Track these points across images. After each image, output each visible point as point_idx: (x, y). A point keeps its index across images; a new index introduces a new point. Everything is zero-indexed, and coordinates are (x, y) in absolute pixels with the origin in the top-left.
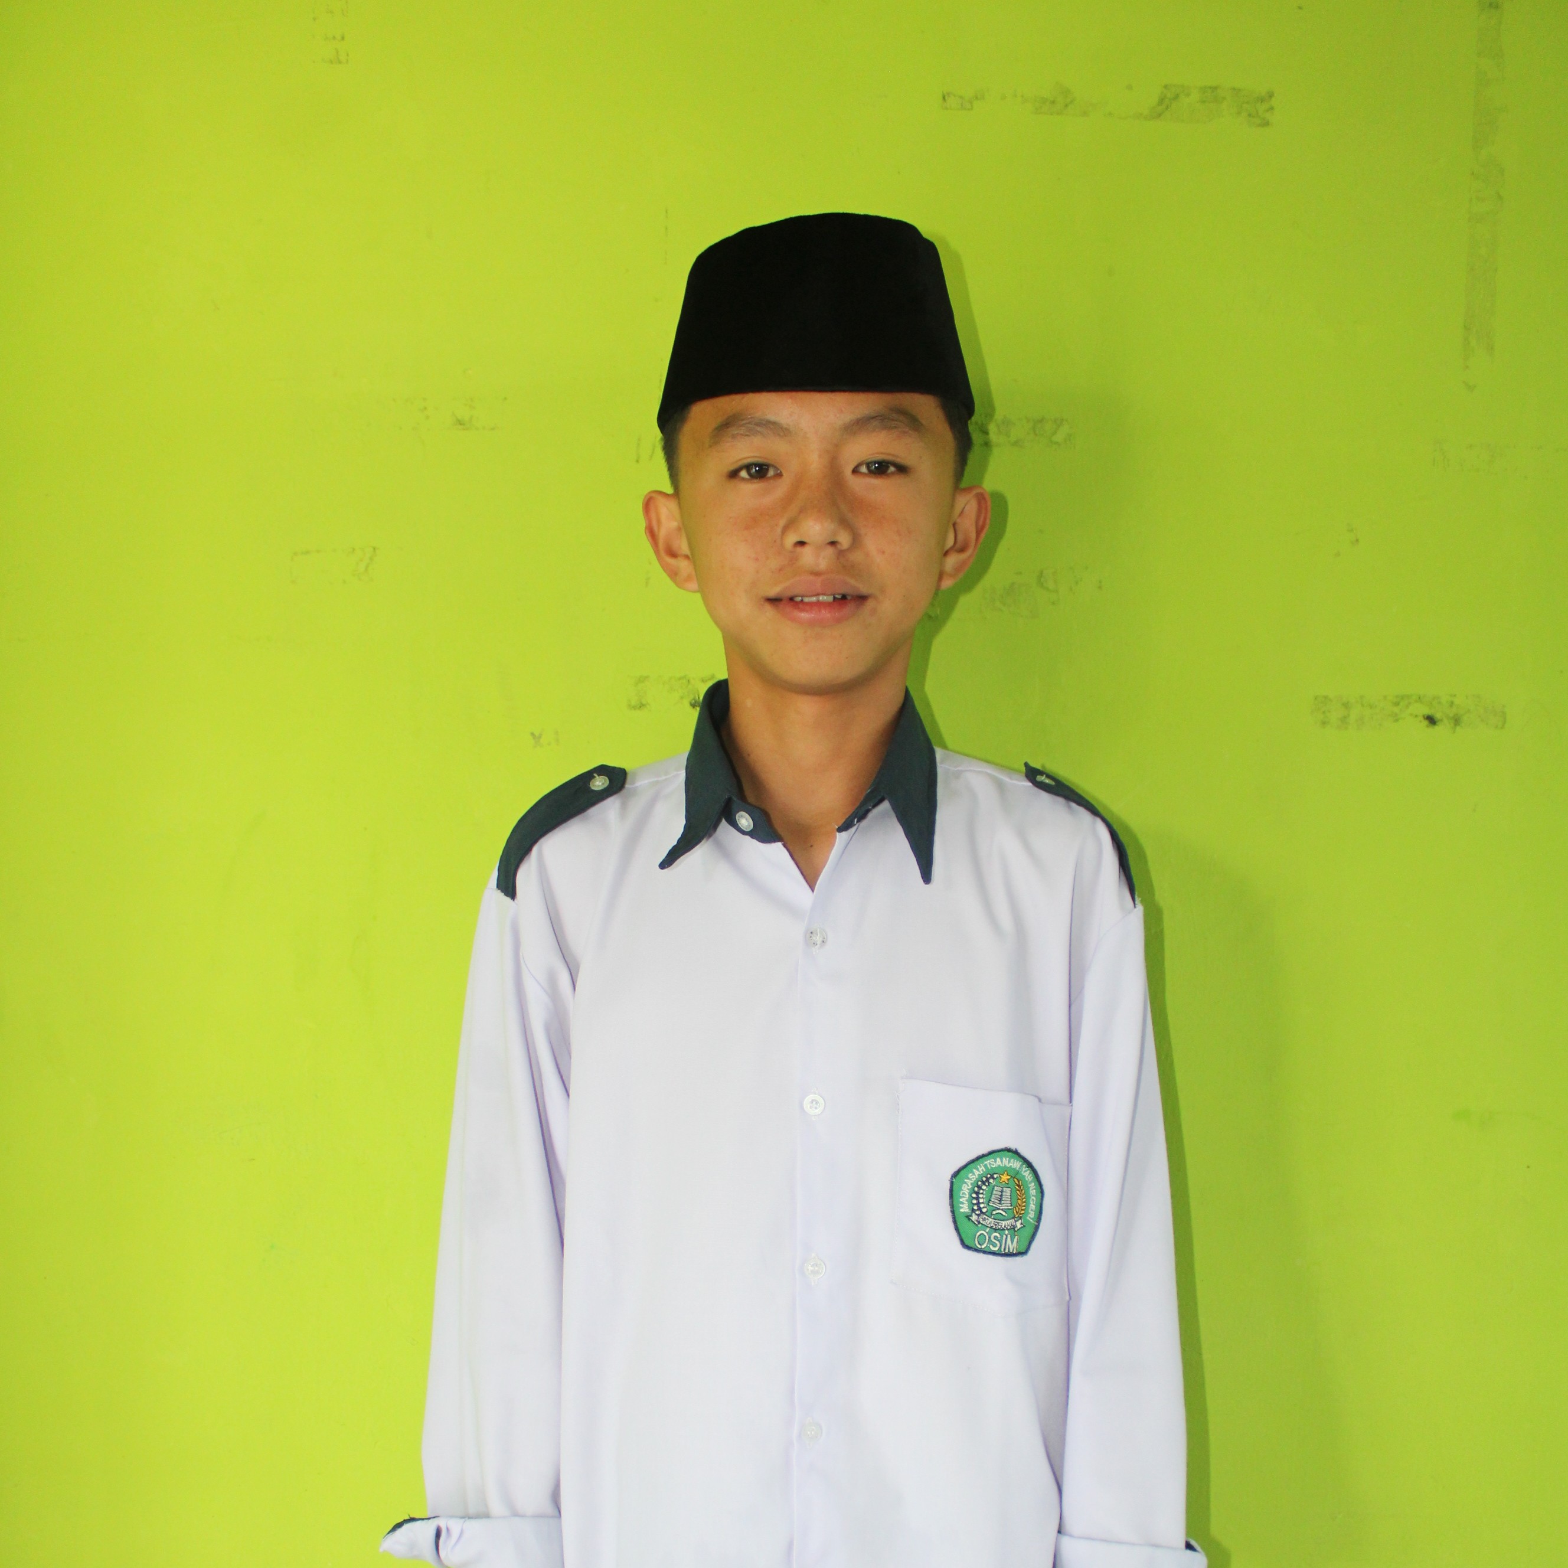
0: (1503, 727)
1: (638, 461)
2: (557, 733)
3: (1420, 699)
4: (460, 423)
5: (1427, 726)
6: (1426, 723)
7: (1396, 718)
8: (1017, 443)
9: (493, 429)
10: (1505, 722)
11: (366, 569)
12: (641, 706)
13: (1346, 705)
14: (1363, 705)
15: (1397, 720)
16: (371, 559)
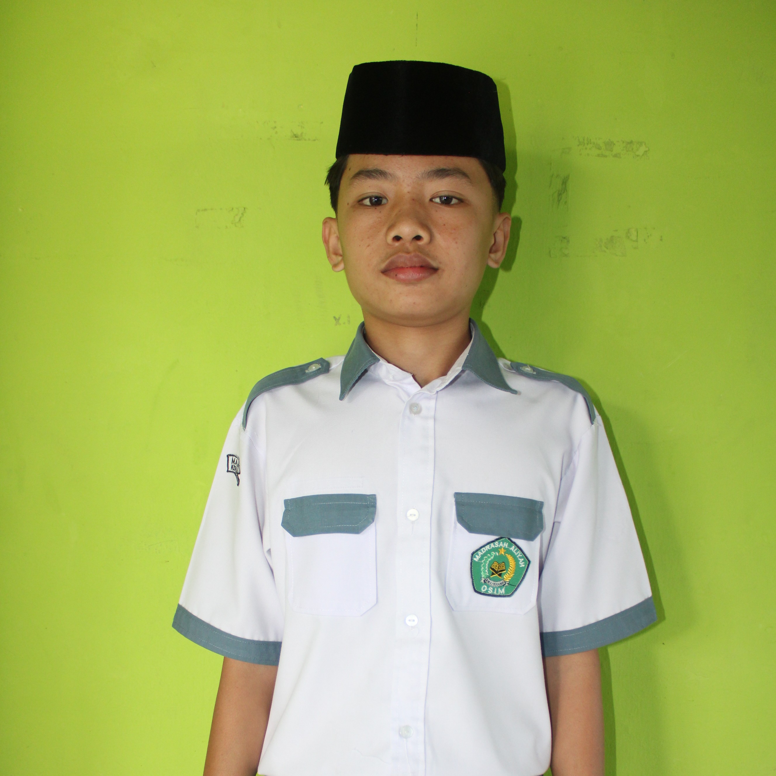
2: (349, 317)
4: (296, 136)
8: (615, 156)
9: (314, 140)
11: (240, 220)
16: (242, 214)
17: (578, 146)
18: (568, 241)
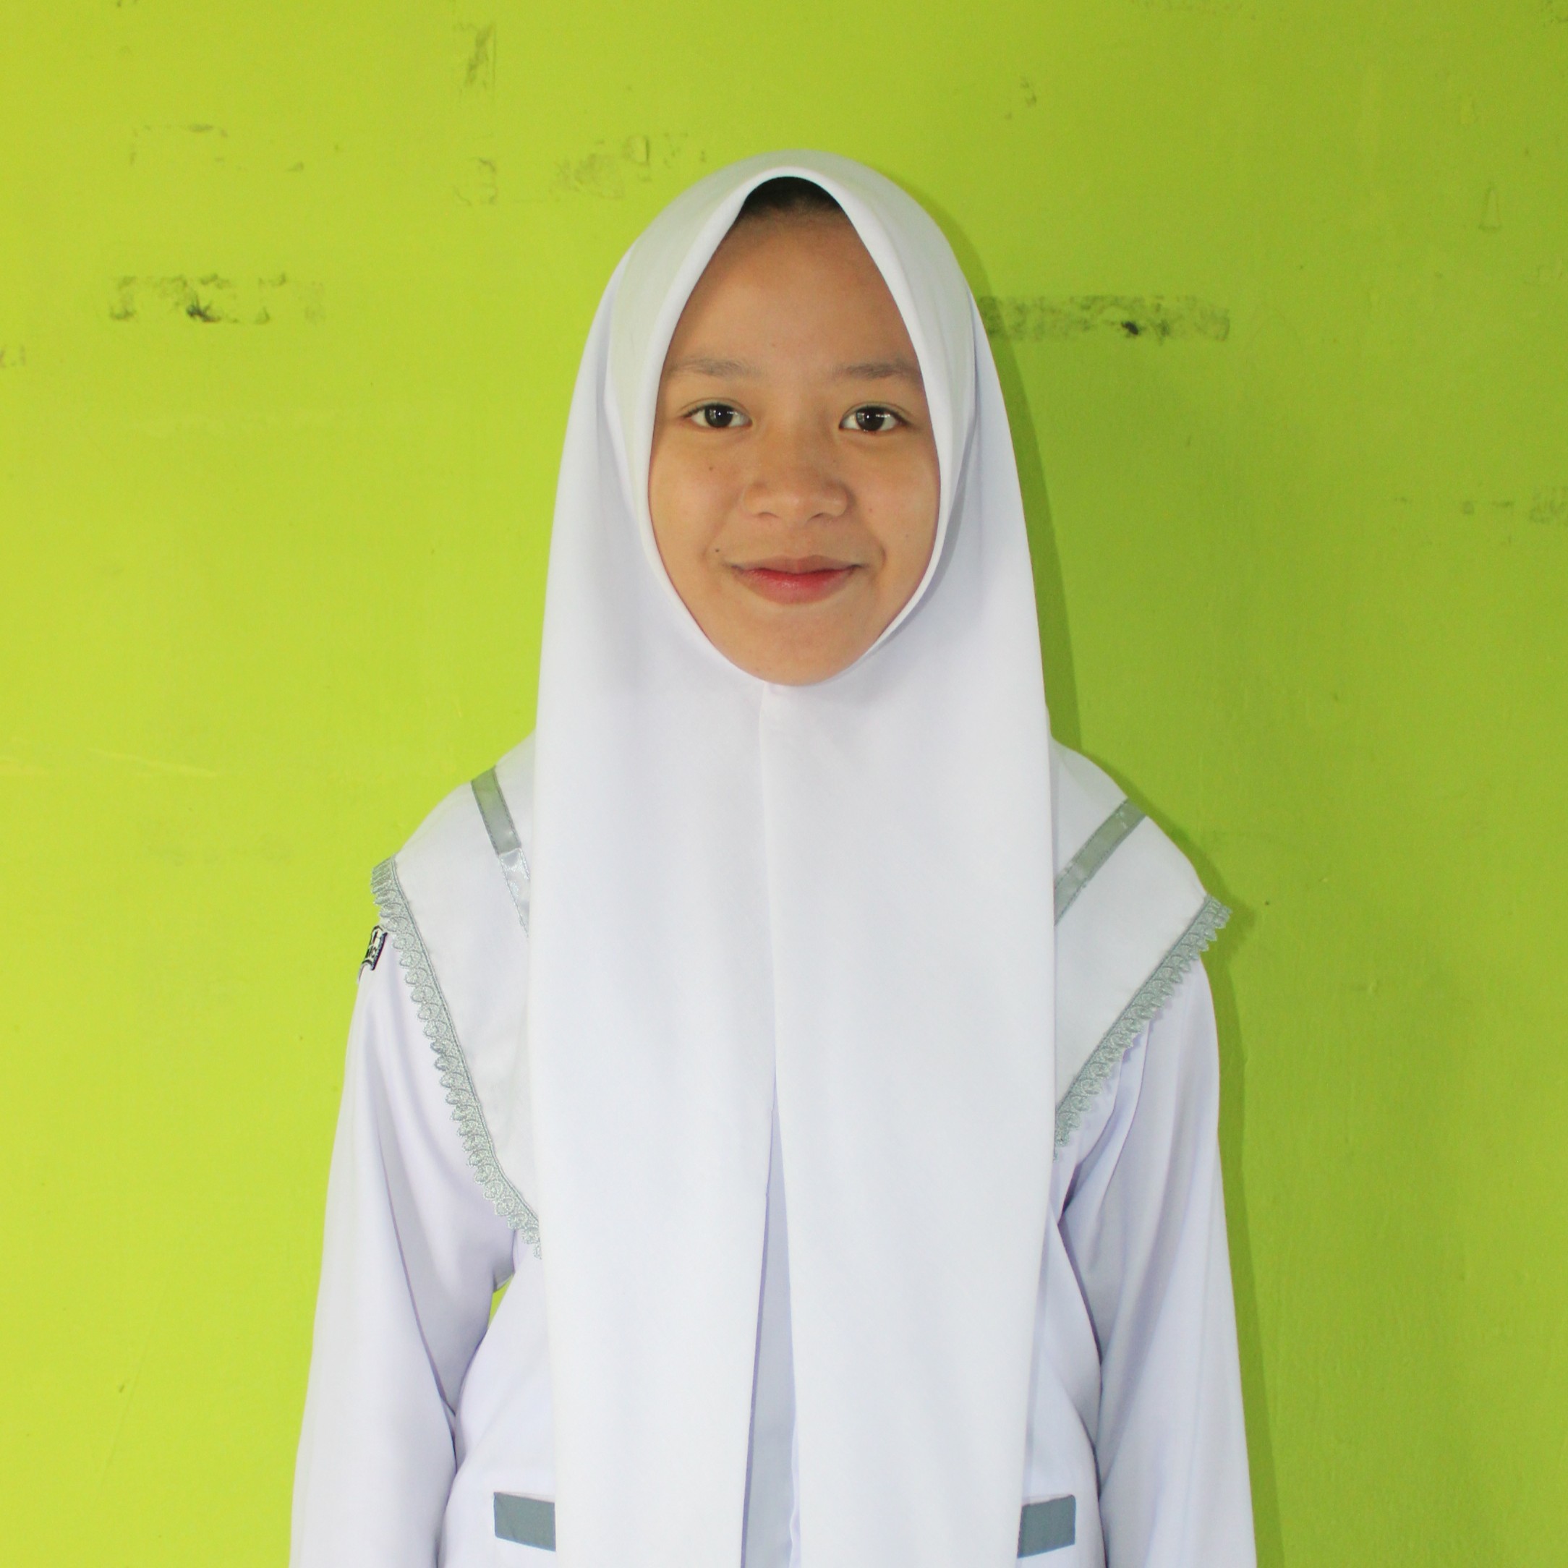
0: (1225, 338)
2: (23, 351)
3: (1116, 302)
5: (1128, 336)
6: (1125, 331)
7: (1086, 326)
10: (1227, 332)
12: (127, 315)
13: (1021, 310)
14: (1043, 310)
15: (1087, 329)
18: (494, 170)
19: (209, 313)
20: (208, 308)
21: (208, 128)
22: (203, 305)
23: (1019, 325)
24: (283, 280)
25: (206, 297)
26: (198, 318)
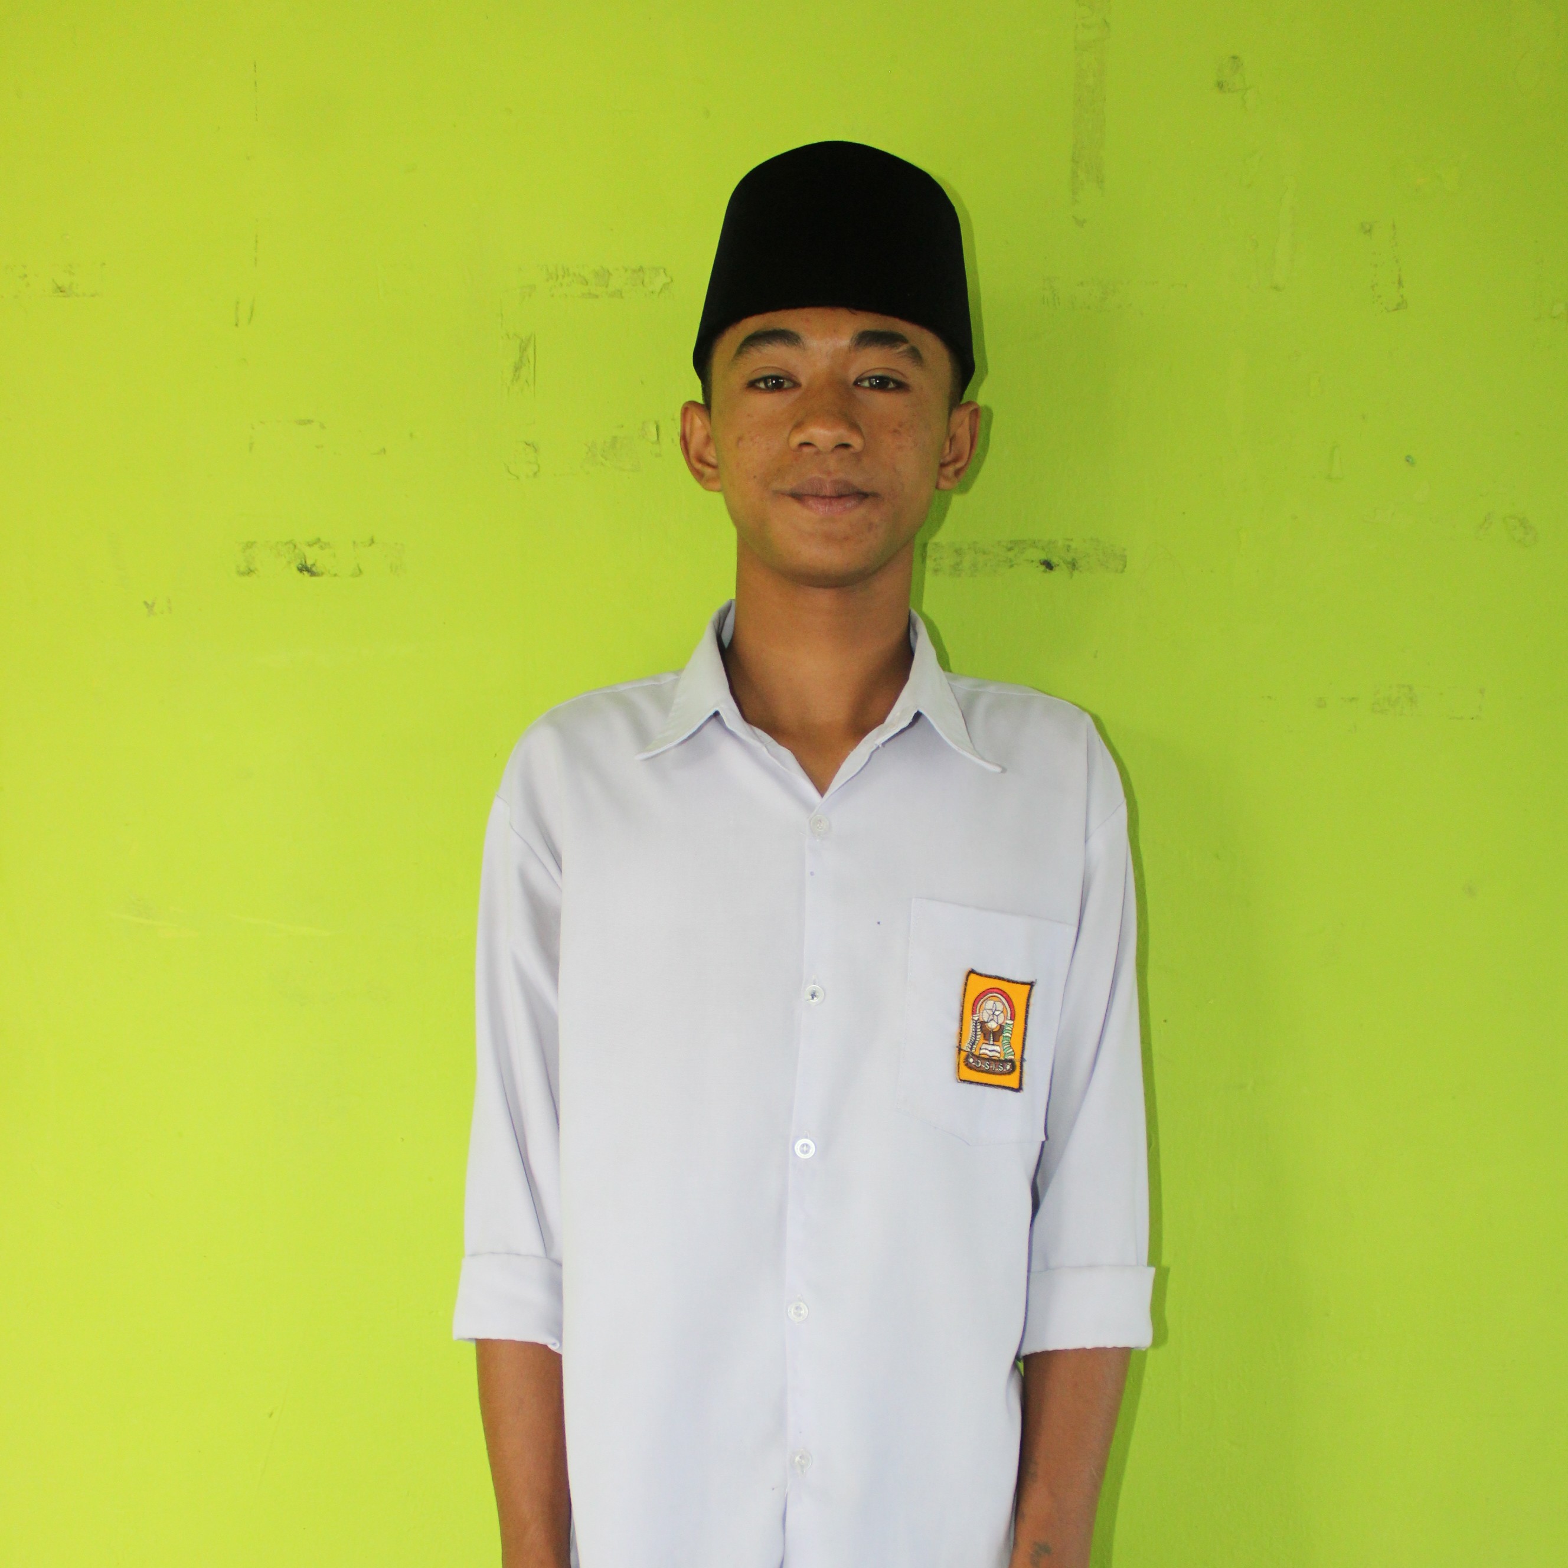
0: (1122, 571)
1: (237, 325)
2: (169, 600)
3: (1034, 544)
4: (60, 289)
5: (1044, 572)
6: (1043, 568)
7: (1010, 564)
8: (614, 294)
9: (93, 296)
10: (1125, 566)
12: (250, 572)
13: (958, 552)
14: (976, 553)
15: (1012, 566)
17: (548, 280)
18: (536, 450)
19: (314, 569)
20: (313, 565)
21: (310, 422)
22: (309, 563)
23: (957, 564)
24: (372, 541)
25: (312, 556)
26: (305, 573)
